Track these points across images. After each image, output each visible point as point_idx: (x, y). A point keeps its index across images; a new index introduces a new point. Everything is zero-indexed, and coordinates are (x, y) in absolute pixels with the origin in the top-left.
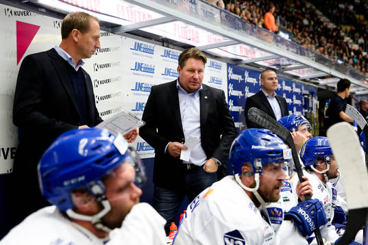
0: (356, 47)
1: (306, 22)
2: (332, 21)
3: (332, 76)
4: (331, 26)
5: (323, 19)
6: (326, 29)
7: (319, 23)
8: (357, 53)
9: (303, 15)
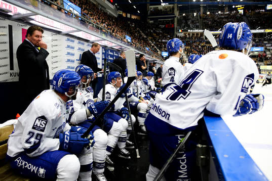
0: (153, 45)
1: (136, 34)
2: (145, 35)
3: (139, 54)
4: (145, 37)
5: (142, 34)
6: (143, 37)
7: (141, 35)
8: (153, 47)
9: (136, 32)
